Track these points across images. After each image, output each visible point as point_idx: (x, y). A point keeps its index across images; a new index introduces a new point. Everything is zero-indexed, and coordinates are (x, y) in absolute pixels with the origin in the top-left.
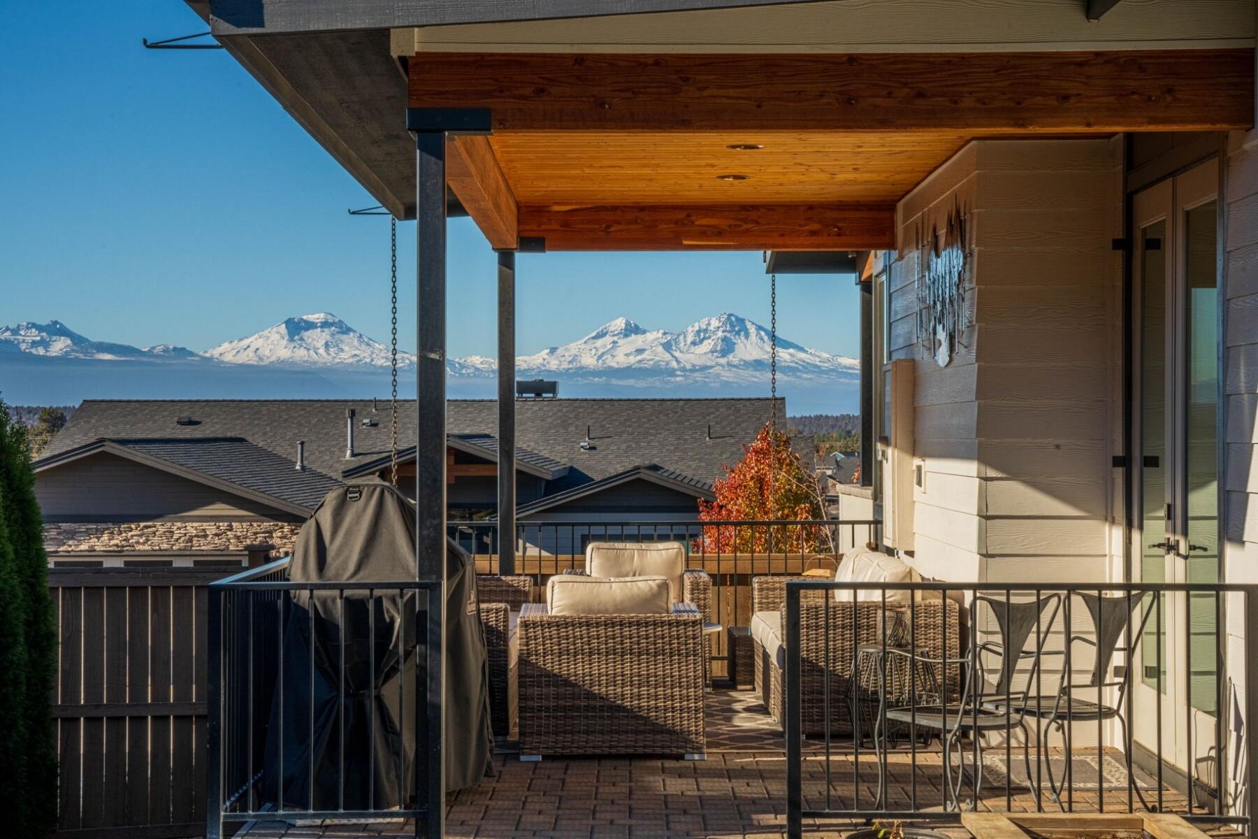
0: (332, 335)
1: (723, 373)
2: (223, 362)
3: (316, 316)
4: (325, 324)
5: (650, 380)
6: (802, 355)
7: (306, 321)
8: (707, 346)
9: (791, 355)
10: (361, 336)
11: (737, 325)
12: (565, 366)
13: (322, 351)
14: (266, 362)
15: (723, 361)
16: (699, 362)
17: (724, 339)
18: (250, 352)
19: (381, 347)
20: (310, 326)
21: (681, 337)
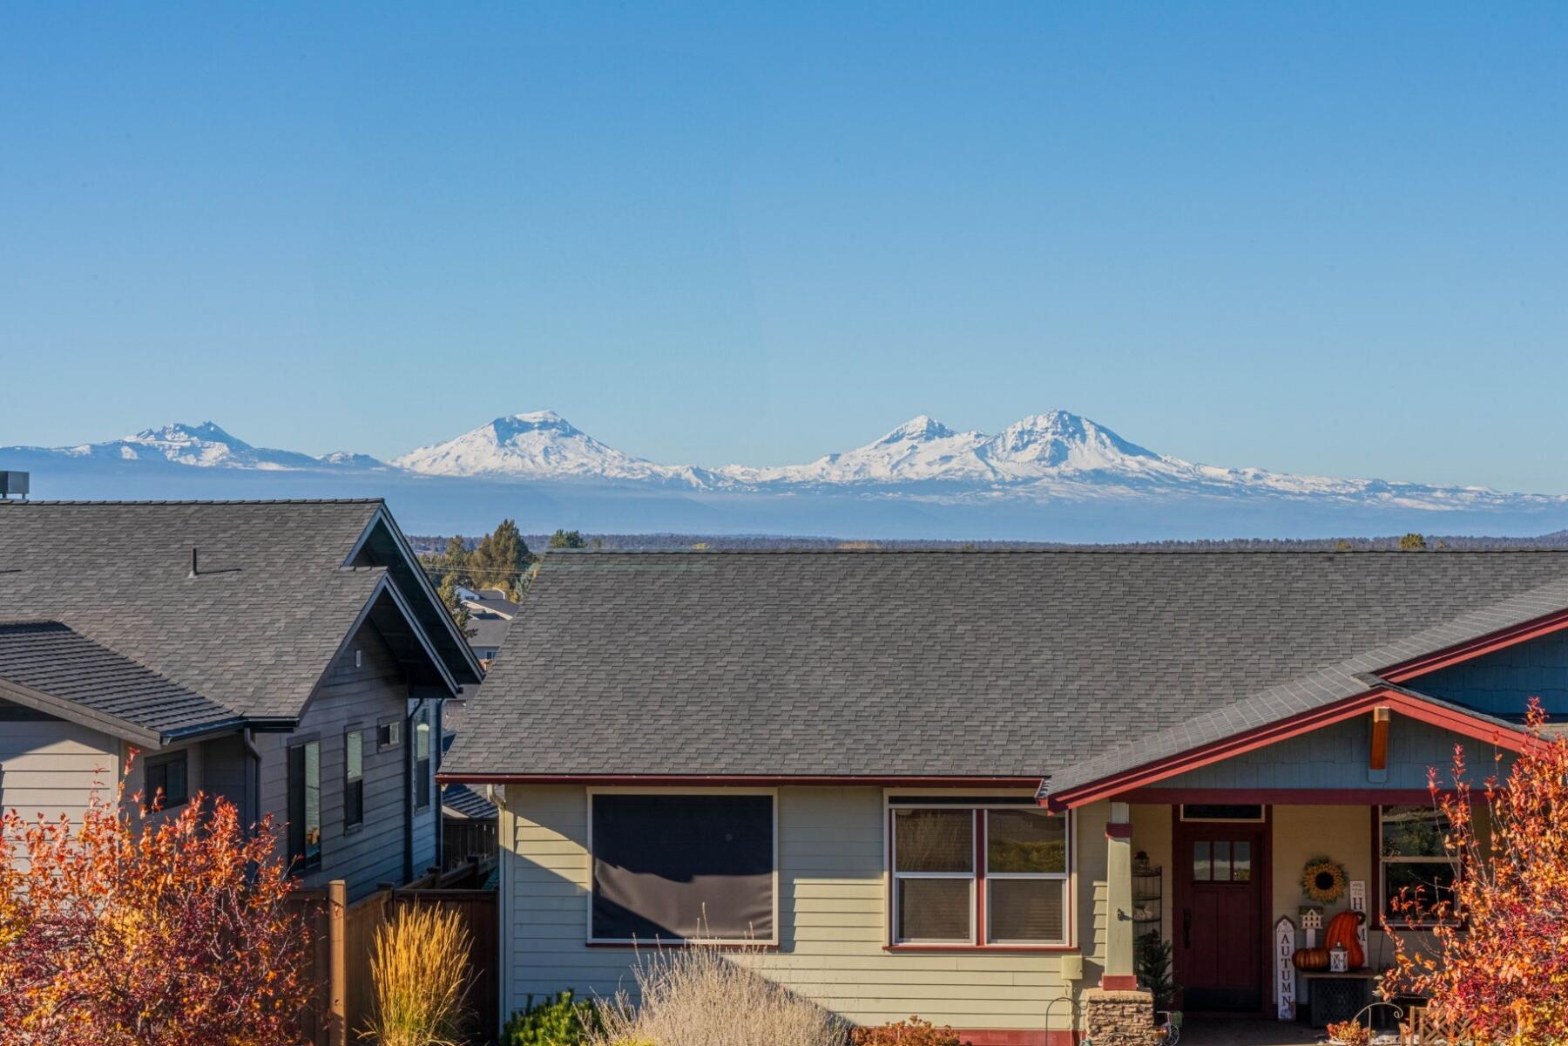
0: (553, 439)
1: (1053, 487)
2: (415, 473)
3: (533, 415)
4: (544, 425)
5: (959, 496)
6: (1154, 464)
7: (520, 422)
8: (1032, 452)
9: (1140, 463)
10: (589, 440)
11: (1071, 425)
12: (850, 477)
13: (540, 459)
14: (469, 473)
15: (1053, 471)
16: (1022, 472)
17: (1055, 443)
18: (450, 461)
19: (616, 453)
20: (525, 427)
21: (999, 441)
